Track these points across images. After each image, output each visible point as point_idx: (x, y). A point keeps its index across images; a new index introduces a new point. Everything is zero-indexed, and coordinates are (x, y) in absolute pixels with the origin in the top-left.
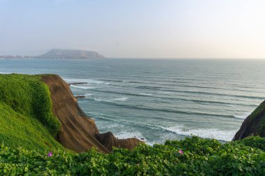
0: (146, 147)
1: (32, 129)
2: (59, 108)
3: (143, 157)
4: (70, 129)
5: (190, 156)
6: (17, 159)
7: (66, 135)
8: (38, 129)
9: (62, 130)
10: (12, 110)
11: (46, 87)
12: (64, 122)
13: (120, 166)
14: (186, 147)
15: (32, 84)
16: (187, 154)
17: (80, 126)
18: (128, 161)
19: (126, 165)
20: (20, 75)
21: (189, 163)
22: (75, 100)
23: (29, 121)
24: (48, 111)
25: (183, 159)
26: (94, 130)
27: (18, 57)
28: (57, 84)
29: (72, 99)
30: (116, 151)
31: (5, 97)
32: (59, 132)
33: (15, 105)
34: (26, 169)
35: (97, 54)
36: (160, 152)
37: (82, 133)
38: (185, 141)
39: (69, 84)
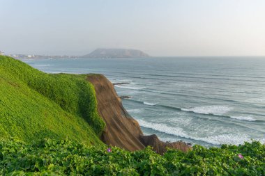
0: (203, 149)
1: (78, 128)
2: (104, 108)
3: (200, 158)
4: (114, 130)
5: (252, 161)
6: (81, 152)
7: (110, 135)
8: (84, 128)
9: (107, 130)
10: (60, 108)
11: (92, 87)
12: (109, 122)
13: (178, 165)
14: (245, 152)
15: (79, 84)
16: (248, 159)
17: (124, 127)
18: (185, 161)
19: (184, 165)
20: (68, 75)
21: (251, 169)
22: (120, 100)
23: (76, 120)
24: (93, 110)
25: (243, 163)
26: (138, 132)
27: (65, 57)
28: (102, 84)
29: (116, 99)
30: (170, 151)
31: (54, 96)
32: (104, 132)
33: (63, 104)
34: (92, 161)
35: (141, 53)
36: (219, 155)
37: (126, 134)
38: (245, 146)
39: (114, 84)
